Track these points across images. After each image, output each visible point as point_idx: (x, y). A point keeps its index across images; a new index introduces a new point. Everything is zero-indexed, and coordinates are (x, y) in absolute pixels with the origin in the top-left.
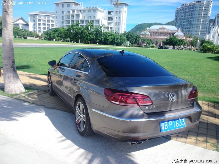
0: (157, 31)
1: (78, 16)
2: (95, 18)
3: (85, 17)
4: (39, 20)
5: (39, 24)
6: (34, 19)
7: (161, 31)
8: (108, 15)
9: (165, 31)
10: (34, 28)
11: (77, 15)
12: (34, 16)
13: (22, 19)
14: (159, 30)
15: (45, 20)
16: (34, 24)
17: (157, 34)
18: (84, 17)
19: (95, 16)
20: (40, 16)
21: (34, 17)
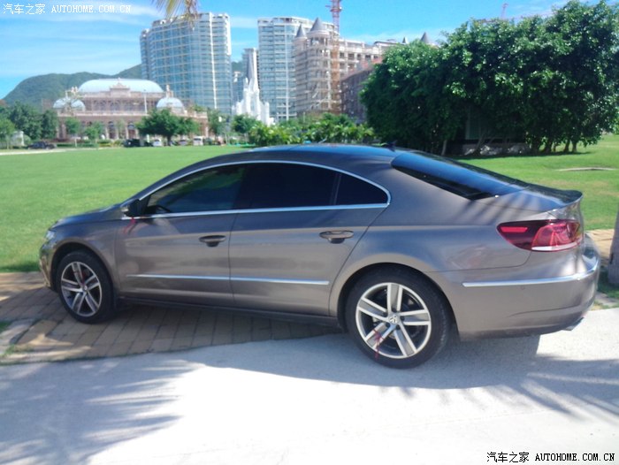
0: (103, 96)
7: (115, 95)
14: (108, 93)
17: (108, 106)
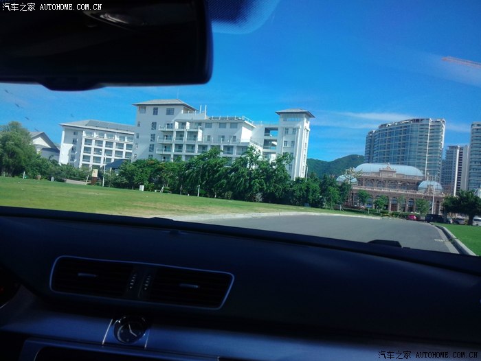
0: (374, 175)
1: (193, 135)
2: (234, 141)
3: (209, 137)
4: (86, 140)
5: (87, 150)
6: (75, 137)
7: (384, 176)
8: (265, 135)
9: (394, 176)
10: (72, 158)
11: (190, 133)
12: (76, 131)
13: (43, 136)
14: (378, 173)
15: (102, 141)
16: (73, 150)
17: (375, 183)
18: (207, 137)
19: (235, 137)
20: (90, 131)
21: (75, 134)
